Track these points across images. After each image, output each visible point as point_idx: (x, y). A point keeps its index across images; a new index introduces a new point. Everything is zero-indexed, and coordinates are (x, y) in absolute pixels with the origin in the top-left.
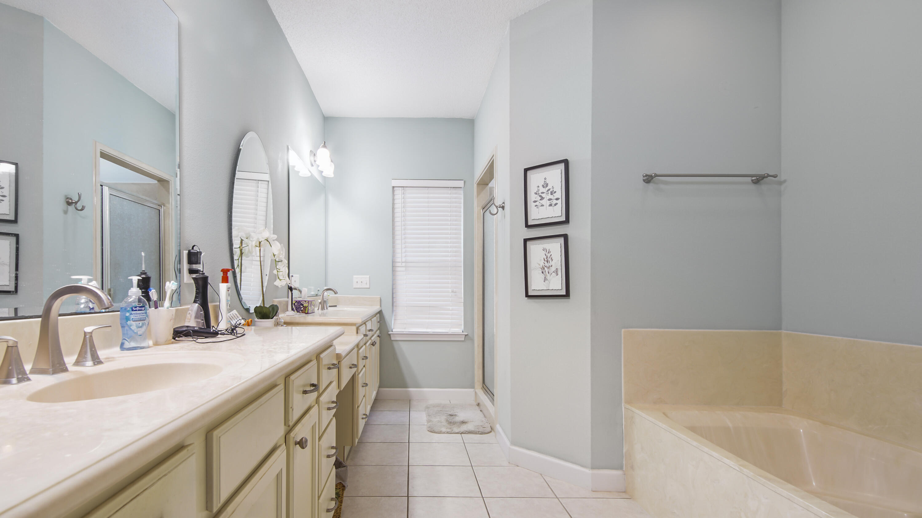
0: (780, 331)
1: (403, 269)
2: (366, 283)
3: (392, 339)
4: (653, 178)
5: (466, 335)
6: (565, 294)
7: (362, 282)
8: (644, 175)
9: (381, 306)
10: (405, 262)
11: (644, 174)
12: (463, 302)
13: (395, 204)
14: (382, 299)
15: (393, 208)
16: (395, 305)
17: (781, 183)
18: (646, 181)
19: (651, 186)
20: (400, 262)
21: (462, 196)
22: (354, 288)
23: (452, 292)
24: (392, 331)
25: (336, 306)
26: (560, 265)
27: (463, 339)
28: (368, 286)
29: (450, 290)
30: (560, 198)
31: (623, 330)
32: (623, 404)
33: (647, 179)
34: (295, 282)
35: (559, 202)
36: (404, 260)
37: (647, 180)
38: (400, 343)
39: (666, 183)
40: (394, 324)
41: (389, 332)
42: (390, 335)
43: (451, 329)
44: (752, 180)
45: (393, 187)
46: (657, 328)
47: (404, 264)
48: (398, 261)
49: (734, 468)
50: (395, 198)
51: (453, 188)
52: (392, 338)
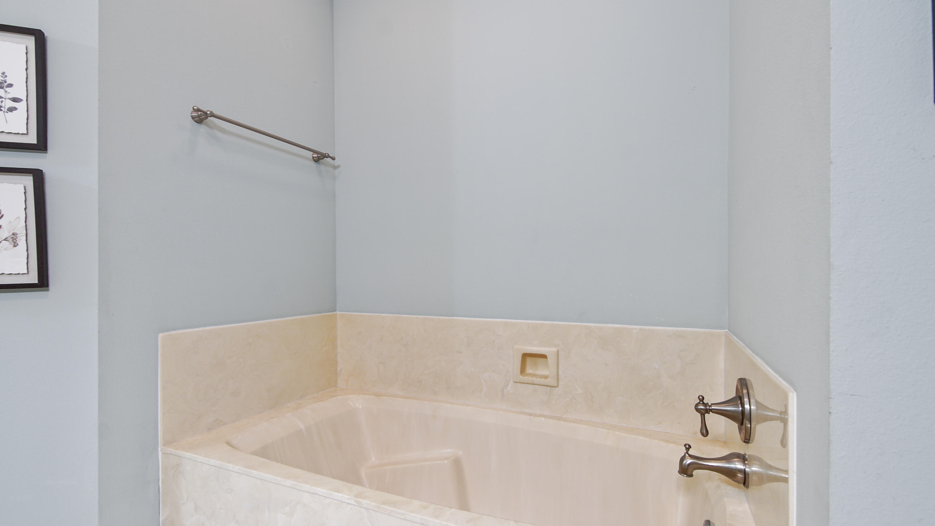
0: (335, 312)
4: (207, 118)
6: (37, 282)
8: (195, 108)
11: (195, 106)
17: (335, 167)
18: (196, 119)
19: (202, 128)
26: (25, 228)
30: (24, 98)
31: (160, 335)
32: (160, 449)
33: (199, 116)
35: (22, 106)
37: (198, 118)
39: (224, 131)
44: (313, 158)
46: (212, 325)
49: (348, 502)
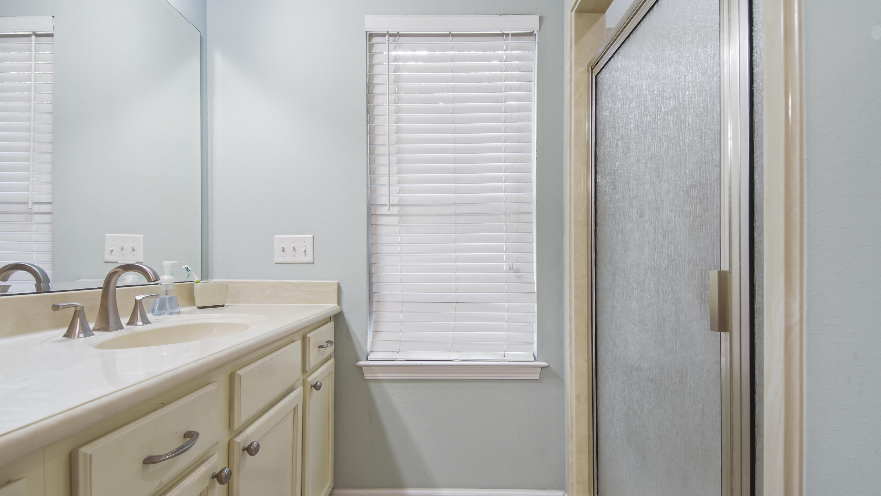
1: (396, 220)
2: (305, 251)
3: (367, 376)
5: (543, 368)
7: (294, 250)
9: (339, 303)
10: (399, 205)
12: (536, 291)
13: (373, 75)
14: (342, 286)
15: (370, 86)
16: (375, 298)
20: (386, 205)
21: (534, 55)
22: (276, 264)
23: (511, 269)
24: (367, 360)
25: (223, 306)
27: (537, 377)
28: (310, 259)
29: (505, 266)
34: (134, 250)
36: (395, 200)
38: (386, 385)
40: (372, 342)
41: (359, 360)
42: (360, 368)
43: (505, 352)
45: (370, 36)
47: (395, 210)
48: (382, 203)
50: (374, 61)
51: (513, 35)
52: (365, 375)
